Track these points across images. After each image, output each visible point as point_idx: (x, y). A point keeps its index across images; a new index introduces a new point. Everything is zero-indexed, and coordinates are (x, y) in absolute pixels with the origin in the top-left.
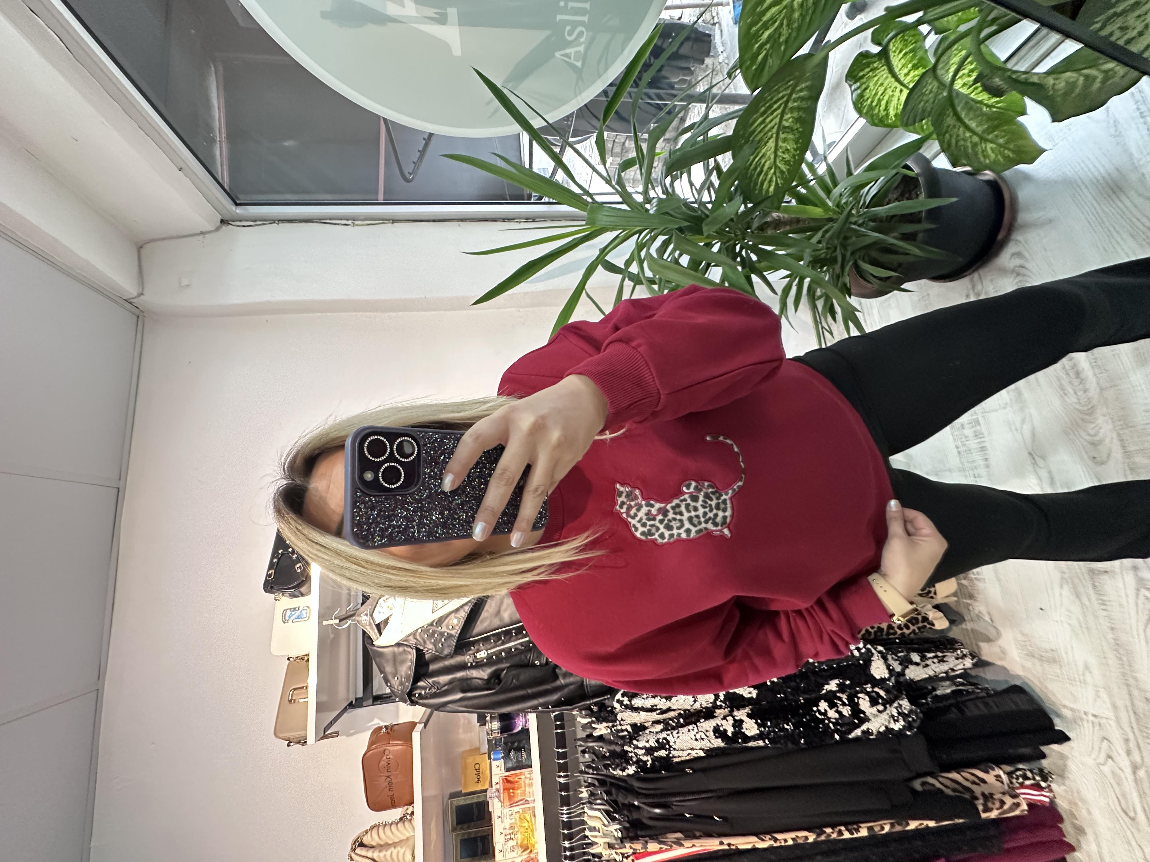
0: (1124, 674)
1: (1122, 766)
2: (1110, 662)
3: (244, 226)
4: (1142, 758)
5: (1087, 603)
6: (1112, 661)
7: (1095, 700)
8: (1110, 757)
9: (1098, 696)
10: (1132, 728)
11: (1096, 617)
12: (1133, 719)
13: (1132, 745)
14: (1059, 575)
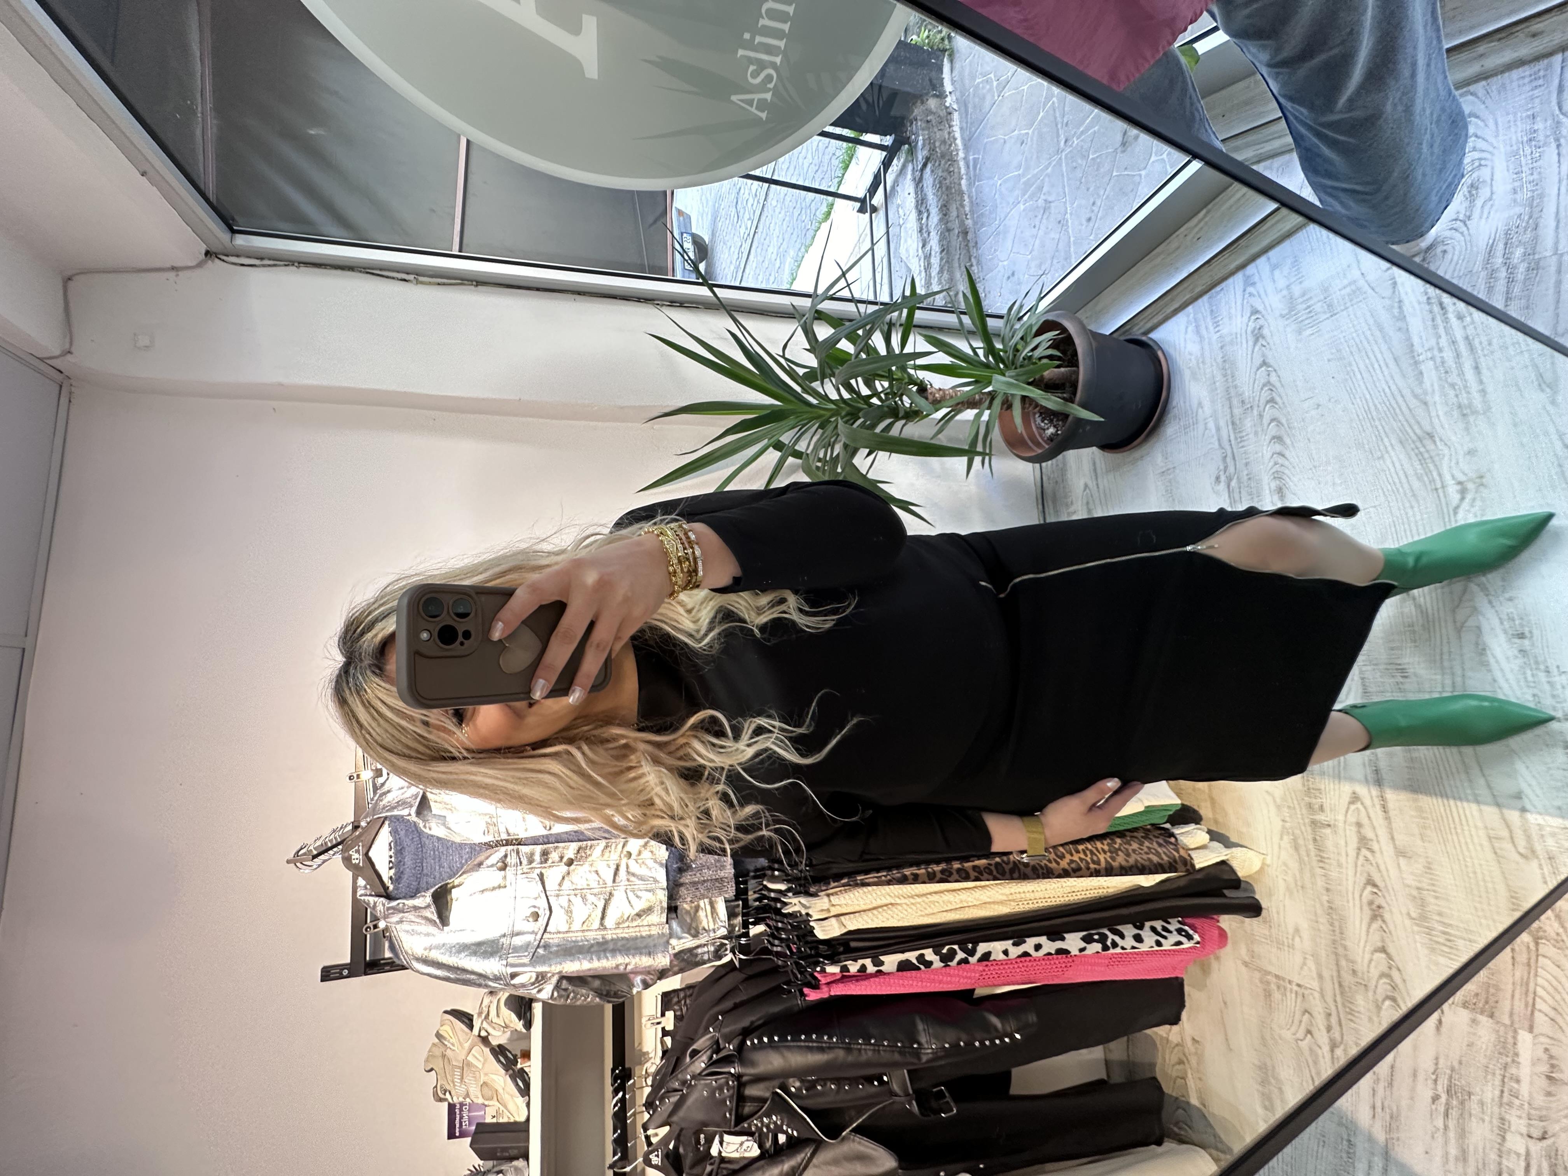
0: (1334, 942)
1: (1320, 1043)
2: (1321, 927)
3: (243, 265)
4: (1342, 1035)
5: (1306, 859)
6: (1324, 927)
7: (1302, 968)
8: (1309, 1032)
9: (1304, 964)
10: (1335, 1001)
11: (1313, 875)
12: (1338, 992)
13: (1334, 1020)
14: (1281, 823)
